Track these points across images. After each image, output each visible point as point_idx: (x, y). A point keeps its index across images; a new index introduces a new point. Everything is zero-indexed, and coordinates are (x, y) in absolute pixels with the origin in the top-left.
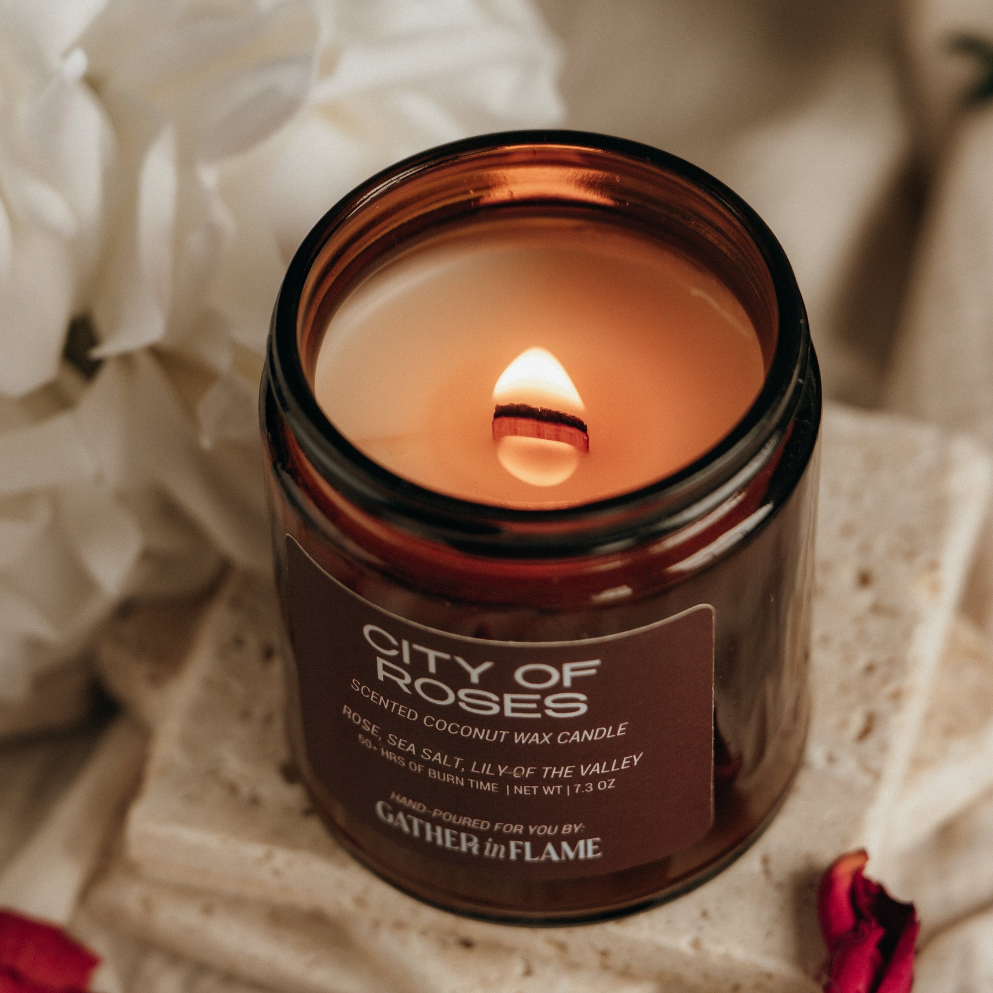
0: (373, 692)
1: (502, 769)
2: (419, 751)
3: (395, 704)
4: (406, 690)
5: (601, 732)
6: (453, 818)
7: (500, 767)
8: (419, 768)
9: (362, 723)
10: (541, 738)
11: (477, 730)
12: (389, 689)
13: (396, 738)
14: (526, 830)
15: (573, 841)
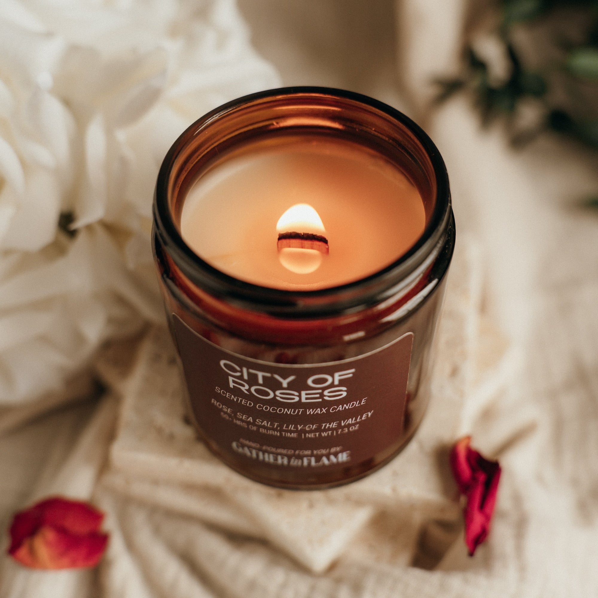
0: (228, 393)
1: (300, 427)
2: (254, 420)
3: (240, 399)
4: (246, 392)
5: (353, 404)
6: (274, 450)
7: (299, 426)
8: (255, 428)
9: (222, 407)
10: (321, 410)
11: (286, 410)
12: (237, 392)
13: (242, 415)
14: (312, 452)
15: (336, 455)
